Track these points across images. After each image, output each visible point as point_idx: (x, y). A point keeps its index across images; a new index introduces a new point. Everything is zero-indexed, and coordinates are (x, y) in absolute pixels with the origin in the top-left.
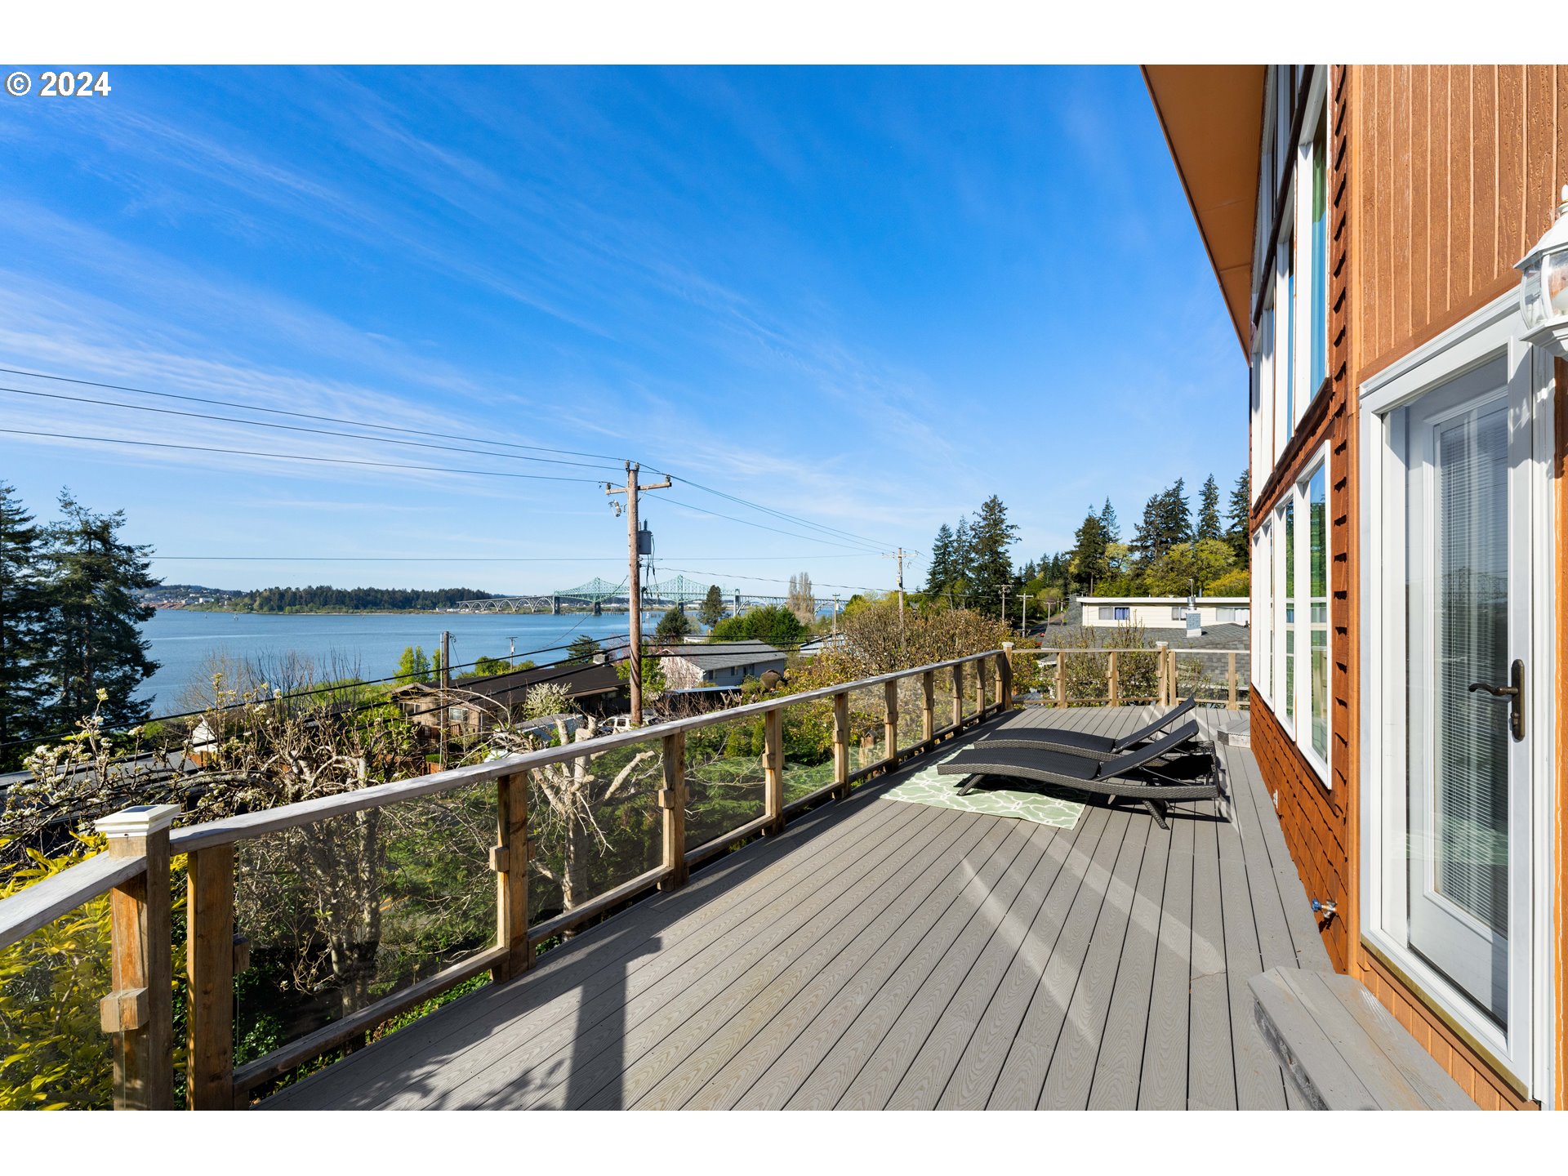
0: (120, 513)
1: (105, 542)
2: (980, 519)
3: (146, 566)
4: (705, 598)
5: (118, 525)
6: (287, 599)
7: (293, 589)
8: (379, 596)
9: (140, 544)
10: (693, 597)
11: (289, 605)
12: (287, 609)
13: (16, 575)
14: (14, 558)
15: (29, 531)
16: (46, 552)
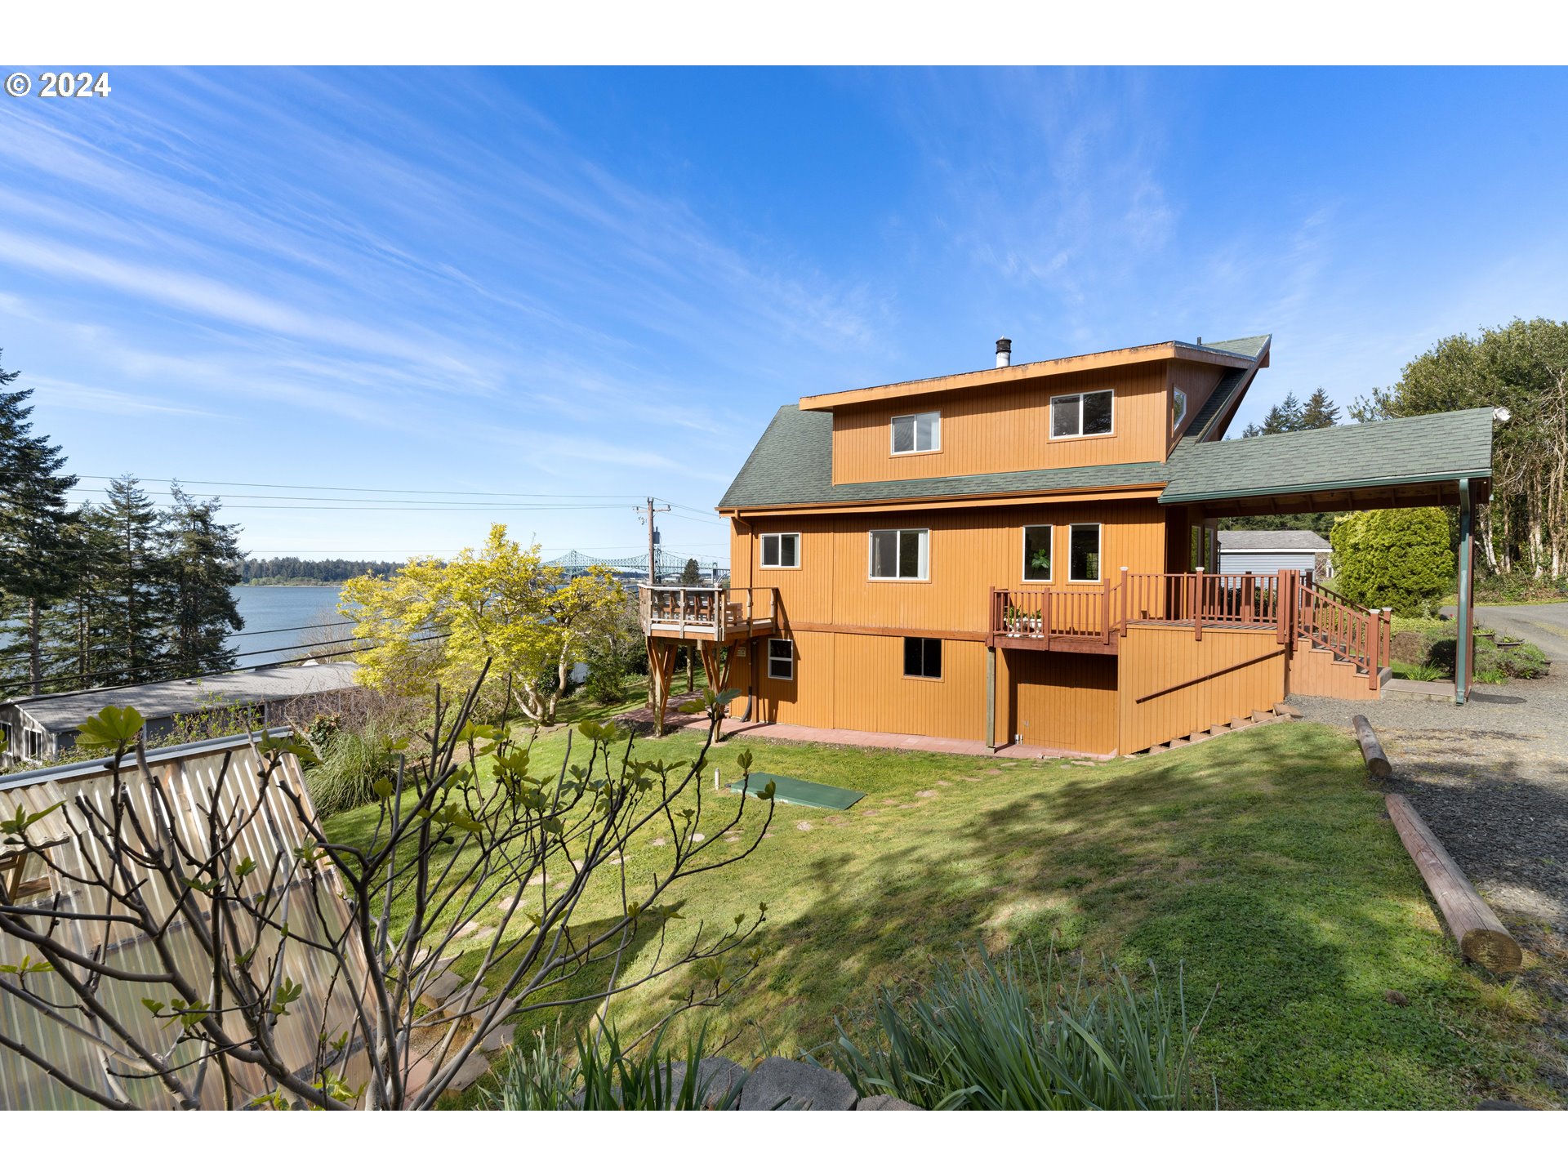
0: (217, 499)
1: (204, 522)
3: (234, 541)
4: (683, 571)
5: (216, 509)
6: (253, 571)
7: (259, 561)
8: (349, 568)
9: (231, 524)
10: (671, 571)
11: (256, 577)
12: (254, 580)
13: (140, 547)
14: (137, 535)
15: (148, 514)
16: (160, 530)
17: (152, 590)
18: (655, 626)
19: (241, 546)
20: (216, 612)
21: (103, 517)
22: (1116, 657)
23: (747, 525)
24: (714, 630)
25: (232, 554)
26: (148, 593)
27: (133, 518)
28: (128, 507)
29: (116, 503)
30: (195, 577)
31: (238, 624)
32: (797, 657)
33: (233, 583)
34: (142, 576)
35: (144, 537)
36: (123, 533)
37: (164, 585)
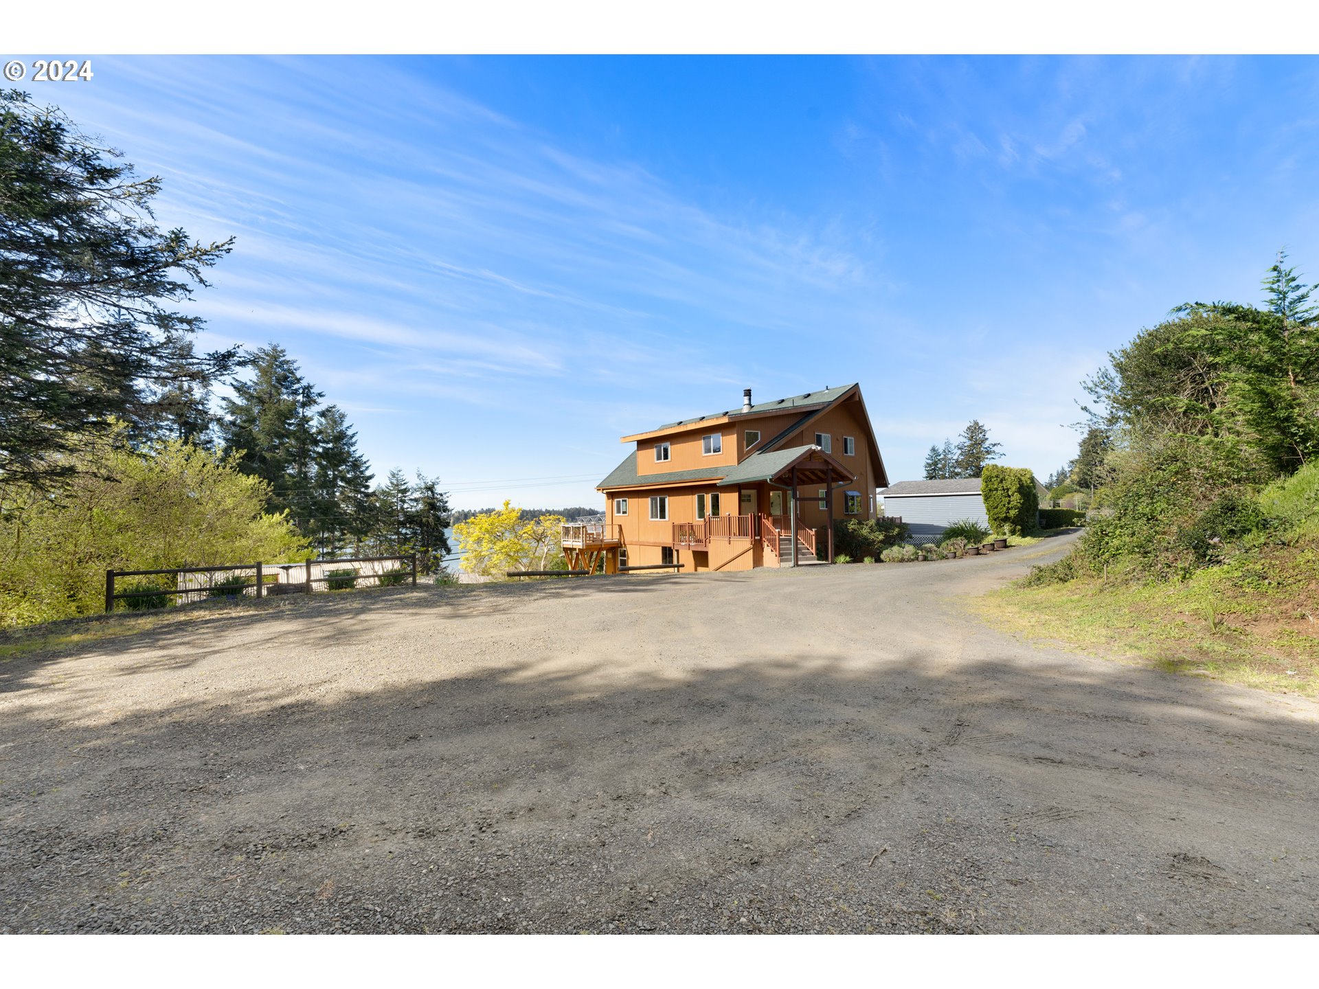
0: (438, 478)
1: (432, 492)
2: (965, 440)
3: (447, 502)
5: (438, 483)
9: (445, 492)
13: (402, 508)
14: (401, 501)
15: (405, 489)
16: (412, 497)
17: (408, 532)
18: (565, 543)
19: (449, 505)
20: (438, 545)
21: (385, 492)
22: (707, 552)
23: (611, 495)
24: (581, 544)
25: (446, 510)
26: (406, 534)
27: (400, 491)
28: (397, 485)
29: (392, 483)
30: (428, 524)
31: (449, 551)
32: (628, 558)
33: (446, 527)
34: (403, 524)
35: (404, 502)
36: (395, 500)
37: (413, 529)
